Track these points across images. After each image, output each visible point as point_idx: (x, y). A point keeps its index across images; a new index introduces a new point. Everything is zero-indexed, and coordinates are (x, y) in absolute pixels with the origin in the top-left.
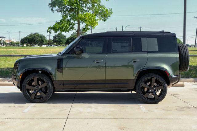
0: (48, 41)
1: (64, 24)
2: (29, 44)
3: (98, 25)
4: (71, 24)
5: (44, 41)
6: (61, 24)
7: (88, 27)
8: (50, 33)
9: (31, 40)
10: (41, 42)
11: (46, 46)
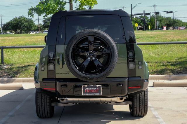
0: (37, 27)
1: (51, 3)
2: (13, 31)
3: (96, 3)
4: (60, 4)
5: (31, 27)
6: (47, 4)
7: (83, 7)
8: (32, 16)
9: (15, 25)
10: (27, 28)
11: (34, 33)
